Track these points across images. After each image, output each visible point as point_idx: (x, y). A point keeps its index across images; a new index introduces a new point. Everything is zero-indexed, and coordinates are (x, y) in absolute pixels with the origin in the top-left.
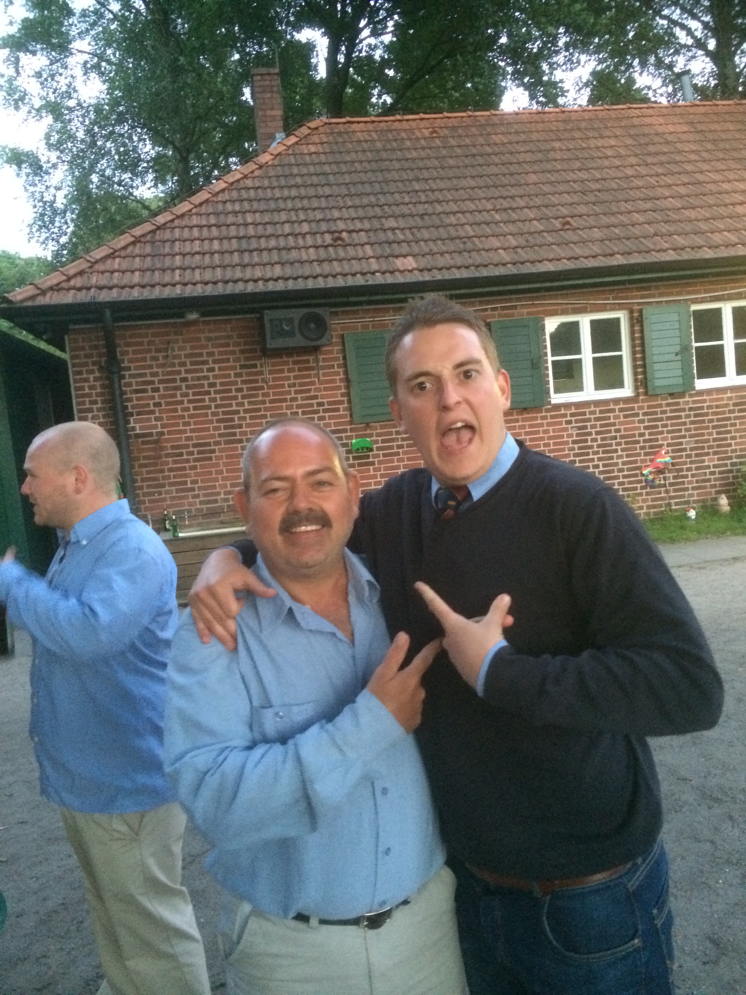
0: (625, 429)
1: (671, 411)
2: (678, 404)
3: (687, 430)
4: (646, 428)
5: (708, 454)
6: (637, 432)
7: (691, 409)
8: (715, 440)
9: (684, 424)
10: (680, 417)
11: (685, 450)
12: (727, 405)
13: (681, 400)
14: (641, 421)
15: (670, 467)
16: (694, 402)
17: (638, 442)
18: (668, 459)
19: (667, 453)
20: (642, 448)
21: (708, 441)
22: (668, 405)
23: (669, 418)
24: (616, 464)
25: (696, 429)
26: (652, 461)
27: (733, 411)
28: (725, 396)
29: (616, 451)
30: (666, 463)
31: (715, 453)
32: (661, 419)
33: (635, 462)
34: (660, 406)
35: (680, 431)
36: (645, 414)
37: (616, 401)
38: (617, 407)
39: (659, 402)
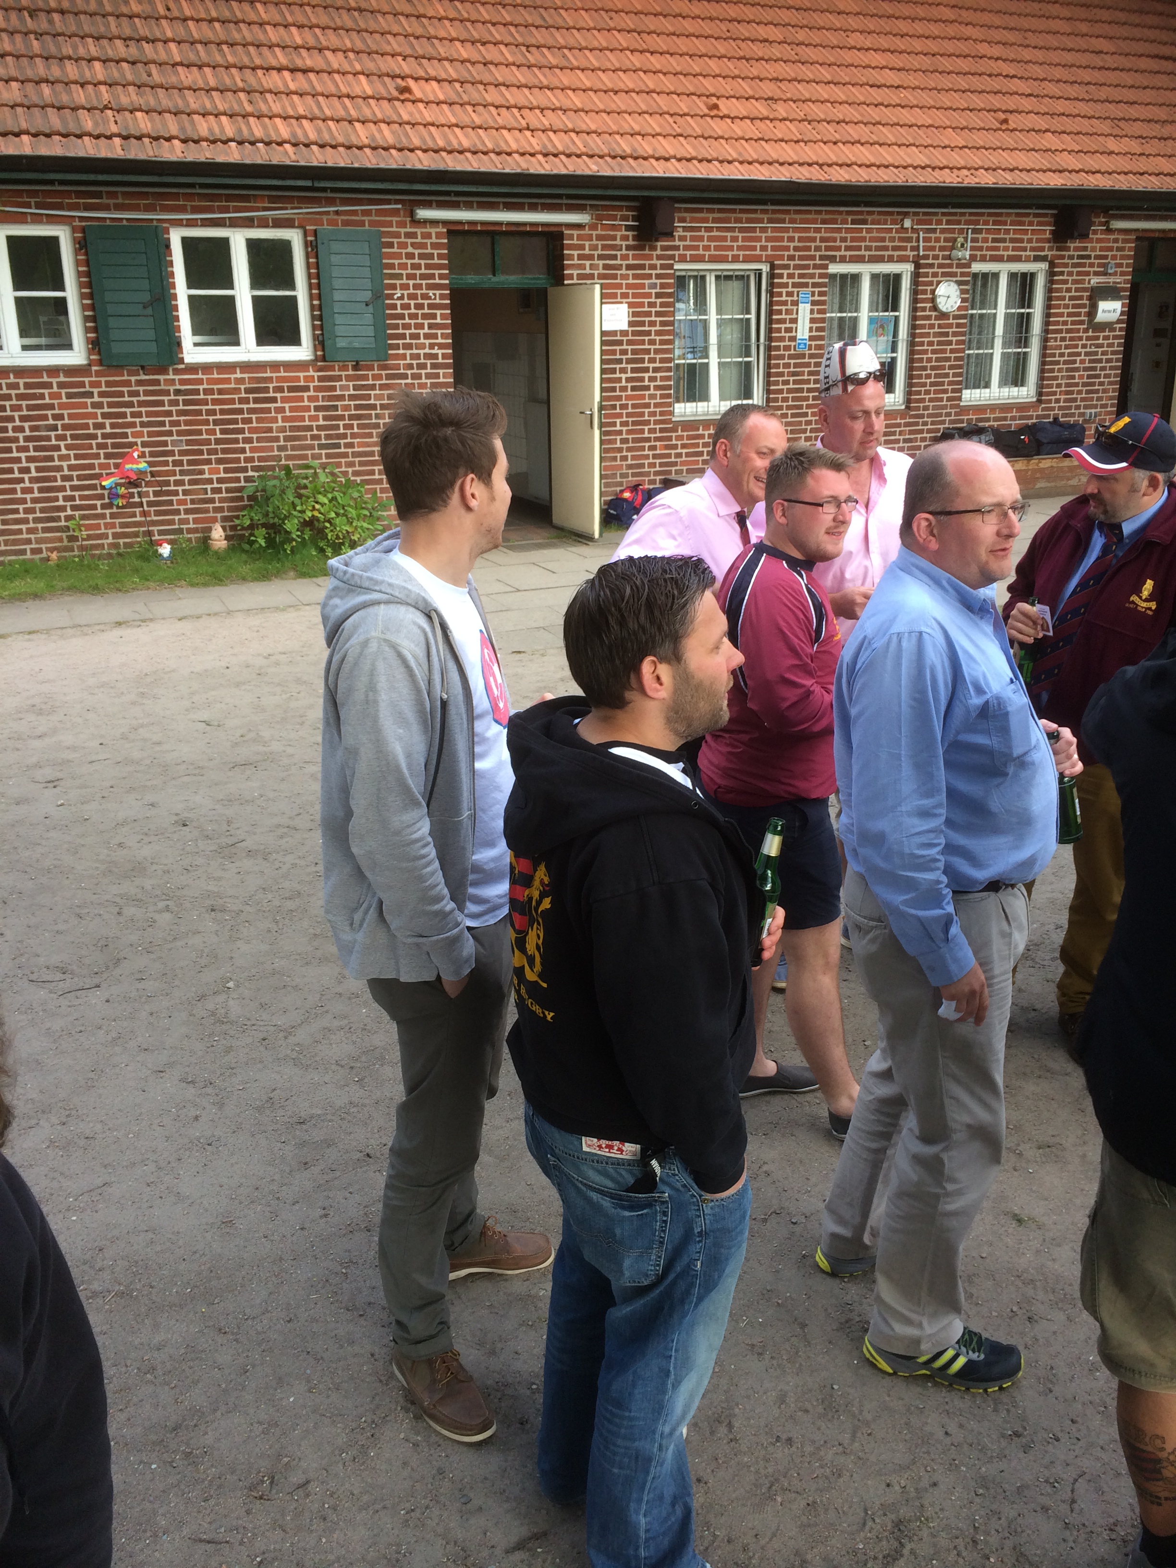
0: (71, 417)
1: (146, 393)
2: (157, 382)
3: (173, 424)
4: (105, 416)
5: (208, 462)
6: (91, 422)
7: (178, 392)
8: (218, 441)
9: (169, 414)
10: (161, 403)
11: (171, 453)
12: (237, 391)
13: (161, 378)
14: (95, 405)
15: (149, 478)
16: (183, 382)
17: (95, 437)
18: (143, 466)
19: (142, 455)
20: (100, 446)
21: (208, 442)
22: (140, 383)
23: (141, 404)
24: (59, 469)
25: (187, 423)
26: (117, 466)
27: (246, 401)
28: (233, 376)
29: (57, 448)
30: (141, 472)
31: (219, 461)
32: (130, 405)
33: (91, 467)
34: (128, 383)
35: (163, 424)
36: (102, 394)
37: (53, 371)
38: (54, 381)
39: (126, 378)
